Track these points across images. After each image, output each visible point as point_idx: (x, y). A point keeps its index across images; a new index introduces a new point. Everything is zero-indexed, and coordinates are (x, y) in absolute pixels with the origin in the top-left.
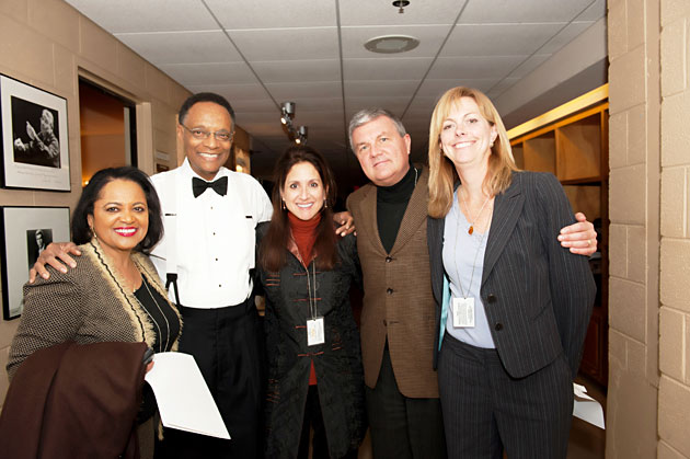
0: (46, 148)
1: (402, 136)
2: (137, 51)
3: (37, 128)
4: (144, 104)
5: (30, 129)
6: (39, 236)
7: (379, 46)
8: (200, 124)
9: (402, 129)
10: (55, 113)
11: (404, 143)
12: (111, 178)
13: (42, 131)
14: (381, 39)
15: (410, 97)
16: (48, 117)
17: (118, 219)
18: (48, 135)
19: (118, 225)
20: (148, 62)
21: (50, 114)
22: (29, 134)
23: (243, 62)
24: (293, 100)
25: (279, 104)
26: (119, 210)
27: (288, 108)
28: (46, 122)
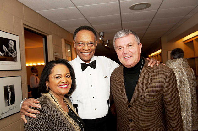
0: (11, 54)
1: (139, 44)
2: (46, 17)
3: (8, 47)
4: (50, 36)
5: (5, 48)
6: (9, 88)
7: (135, 8)
8: (80, 40)
9: (139, 41)
10: (15, 42)
11: (139, 47)
12: (55, 64)
13: (10, 48)
14: (136, 5)
15: (147, 26)
16: (12, 43)
17: (60, 81)
18: (12, 50)
19: (61, 84)
20: (50, 21)
21: (13, 42)
22: (4, 50)
23: (84, 18)
24: (103, 31)
25: (99, 32)
26: (60, 77)
27: (102, 34)
28: (11, 45)
